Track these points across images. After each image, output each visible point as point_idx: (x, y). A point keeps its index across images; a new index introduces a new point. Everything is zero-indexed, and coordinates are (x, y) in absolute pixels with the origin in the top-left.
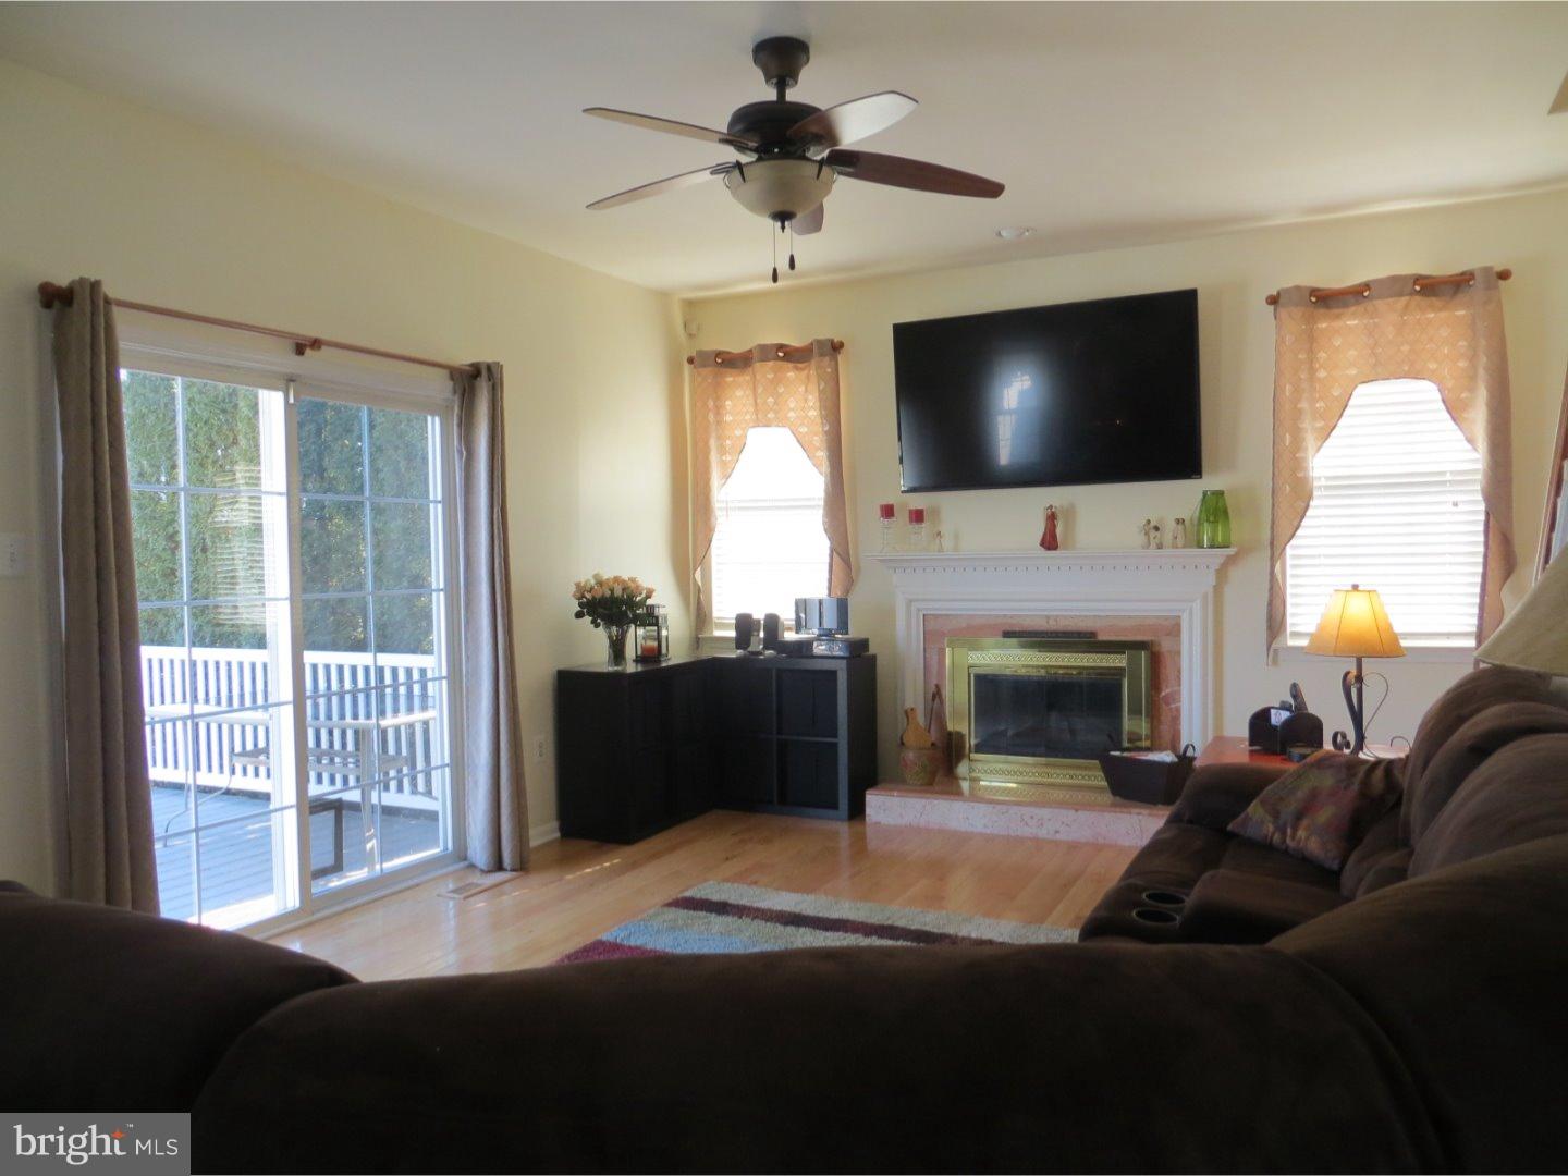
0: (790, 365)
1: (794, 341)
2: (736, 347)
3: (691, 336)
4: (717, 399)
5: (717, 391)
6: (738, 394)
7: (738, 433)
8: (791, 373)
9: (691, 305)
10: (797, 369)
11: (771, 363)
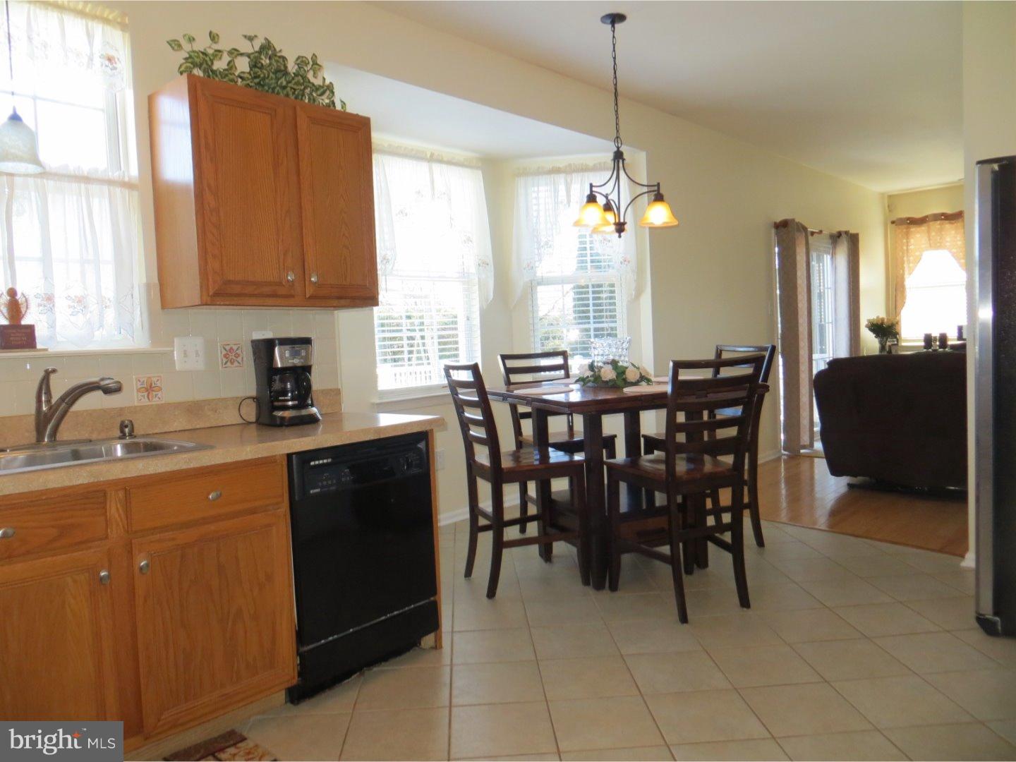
0: (947, 222)
1: (949, 211)
2: (918, 215)
3: (890, 211)
4: (908, 238)
5: (907, 235)
6: (918, 237)
7: (917, 254)
8: (947, 225)
9: (890, 197)
10: (950, 223)
11: (939, 222)
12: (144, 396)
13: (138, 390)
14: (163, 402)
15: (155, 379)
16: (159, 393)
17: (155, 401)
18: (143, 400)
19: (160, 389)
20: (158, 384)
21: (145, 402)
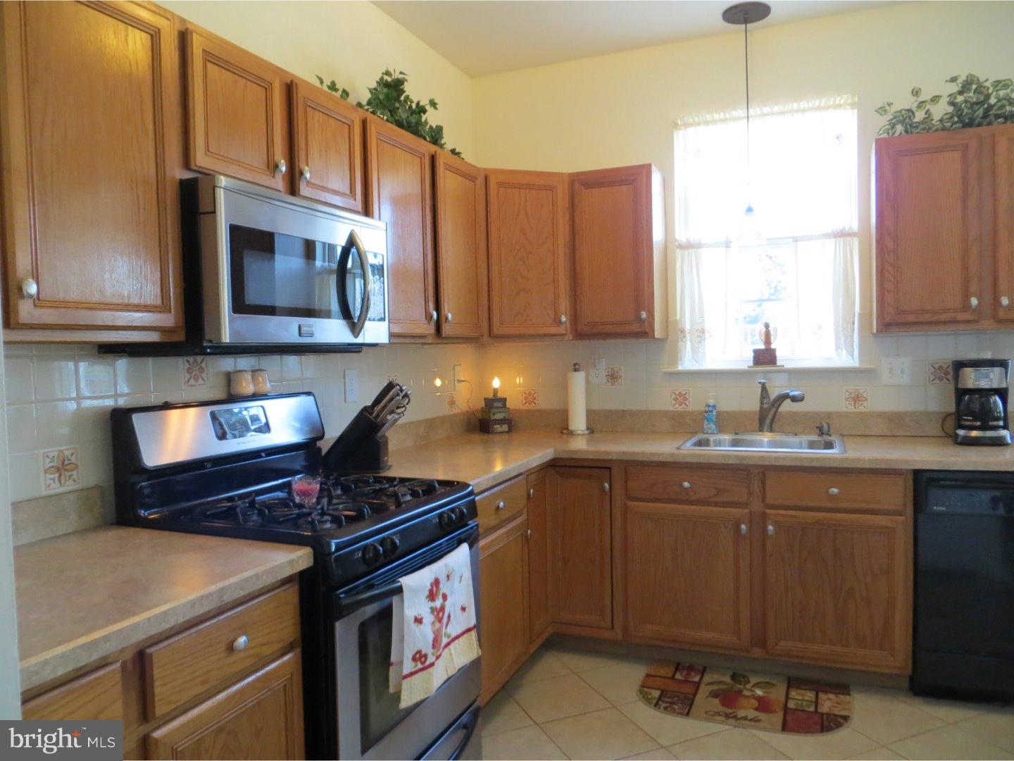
12: (851, 405)
13: (846, 399)
14: (868, 410)
15: (861, 391)
16: (865, 404)
17: (861, 409)
18: (850, 407)
19: (866, 400)
20: (865, 395)
21: (851, 409)
